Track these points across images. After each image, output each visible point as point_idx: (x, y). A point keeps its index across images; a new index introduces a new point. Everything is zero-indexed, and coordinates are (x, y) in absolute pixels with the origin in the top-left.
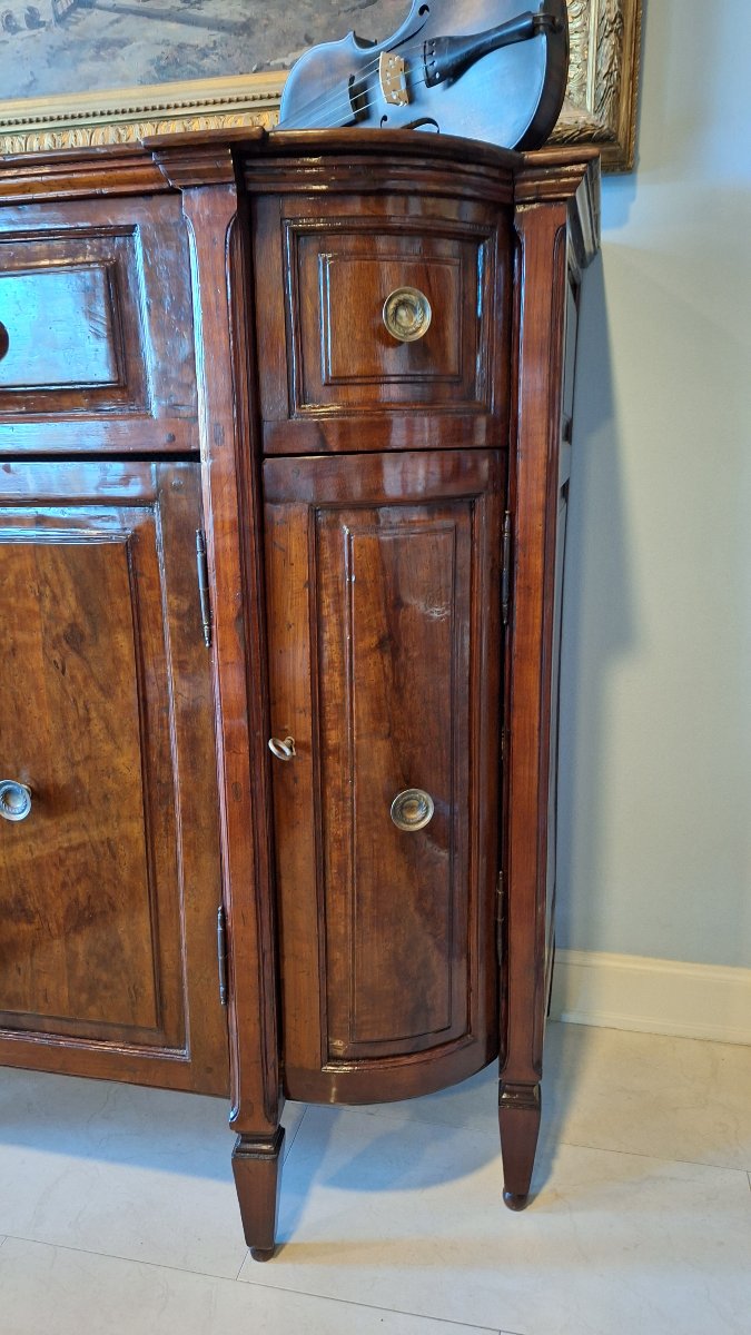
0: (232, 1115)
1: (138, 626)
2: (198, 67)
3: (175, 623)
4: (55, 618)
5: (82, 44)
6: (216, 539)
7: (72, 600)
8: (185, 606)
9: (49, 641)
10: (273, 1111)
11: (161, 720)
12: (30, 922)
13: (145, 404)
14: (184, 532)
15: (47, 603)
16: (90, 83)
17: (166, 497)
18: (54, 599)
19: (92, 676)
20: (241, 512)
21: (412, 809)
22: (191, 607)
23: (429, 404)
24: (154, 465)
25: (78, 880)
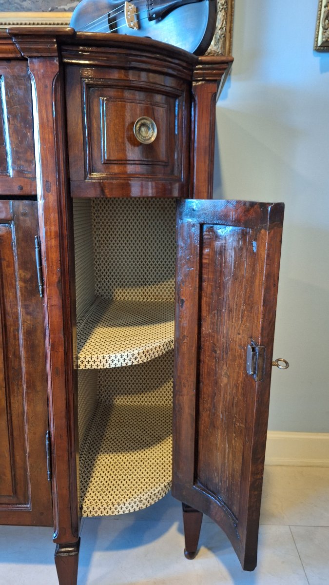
0: (54, 535)
2: (21, 5)
3: (23, 284)
6: (47, 241)
8: (28, 276)
10: (76, 531)
11: (15, 336)
13: (6, 169)
14: (28, 237)
17: (18, 219)
20: (61, 227)
22: (32, 276)
24: (11, 202)
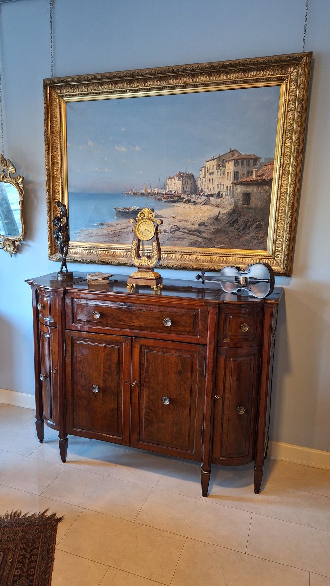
0: (202, 466)
1: (192, 372)
2: (200, 245)
3: (199, 372)
4: (177, 369)
5: (175, 237)
6: (209, 359)
7: (180, 366)
9: (175, 373)
10: (210, 466)
11: (194, 388)
12: (164, 423)
14: (203, 357)
17: (200, 351)
18: (177, 366)
19: (183, 380)
20: (214, 356)
21: (241, 410)
22: (202, 370)
23: (247, 340)
24: (198, 346)
25: (175, 417)
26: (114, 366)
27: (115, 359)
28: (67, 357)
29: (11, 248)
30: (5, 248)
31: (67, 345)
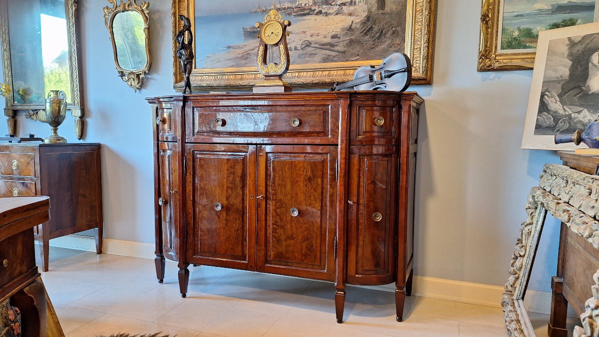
1: (323, 178)
3: (330, 177)
4: (306, 176)
5: (306, 54)
6: (340, 161)
7: (310, 172)
8: (333, 174)
9: (304, 180)
10: (344, 284)
11: (326, 196)
12: (294, 240)
13: (328, 135)
14: (334, 159)
15: (305, 173)
16: (307, 62)
17: (331, 153)
18: (306, 172)
19: (312, 187)
20: (346, 156)
21: (377, 217)
23: (383, 137)
24: (329, 146)
25: (305, 231)
26: (238, 179)
27: (239, 172)
28: (188, 174)
29: (135, 83)
30: (130, 83)
31: (187, 160)
